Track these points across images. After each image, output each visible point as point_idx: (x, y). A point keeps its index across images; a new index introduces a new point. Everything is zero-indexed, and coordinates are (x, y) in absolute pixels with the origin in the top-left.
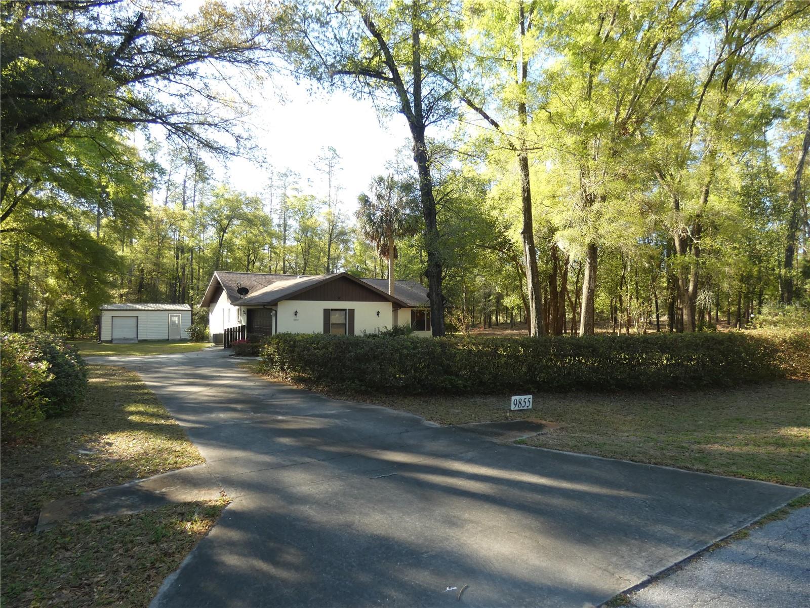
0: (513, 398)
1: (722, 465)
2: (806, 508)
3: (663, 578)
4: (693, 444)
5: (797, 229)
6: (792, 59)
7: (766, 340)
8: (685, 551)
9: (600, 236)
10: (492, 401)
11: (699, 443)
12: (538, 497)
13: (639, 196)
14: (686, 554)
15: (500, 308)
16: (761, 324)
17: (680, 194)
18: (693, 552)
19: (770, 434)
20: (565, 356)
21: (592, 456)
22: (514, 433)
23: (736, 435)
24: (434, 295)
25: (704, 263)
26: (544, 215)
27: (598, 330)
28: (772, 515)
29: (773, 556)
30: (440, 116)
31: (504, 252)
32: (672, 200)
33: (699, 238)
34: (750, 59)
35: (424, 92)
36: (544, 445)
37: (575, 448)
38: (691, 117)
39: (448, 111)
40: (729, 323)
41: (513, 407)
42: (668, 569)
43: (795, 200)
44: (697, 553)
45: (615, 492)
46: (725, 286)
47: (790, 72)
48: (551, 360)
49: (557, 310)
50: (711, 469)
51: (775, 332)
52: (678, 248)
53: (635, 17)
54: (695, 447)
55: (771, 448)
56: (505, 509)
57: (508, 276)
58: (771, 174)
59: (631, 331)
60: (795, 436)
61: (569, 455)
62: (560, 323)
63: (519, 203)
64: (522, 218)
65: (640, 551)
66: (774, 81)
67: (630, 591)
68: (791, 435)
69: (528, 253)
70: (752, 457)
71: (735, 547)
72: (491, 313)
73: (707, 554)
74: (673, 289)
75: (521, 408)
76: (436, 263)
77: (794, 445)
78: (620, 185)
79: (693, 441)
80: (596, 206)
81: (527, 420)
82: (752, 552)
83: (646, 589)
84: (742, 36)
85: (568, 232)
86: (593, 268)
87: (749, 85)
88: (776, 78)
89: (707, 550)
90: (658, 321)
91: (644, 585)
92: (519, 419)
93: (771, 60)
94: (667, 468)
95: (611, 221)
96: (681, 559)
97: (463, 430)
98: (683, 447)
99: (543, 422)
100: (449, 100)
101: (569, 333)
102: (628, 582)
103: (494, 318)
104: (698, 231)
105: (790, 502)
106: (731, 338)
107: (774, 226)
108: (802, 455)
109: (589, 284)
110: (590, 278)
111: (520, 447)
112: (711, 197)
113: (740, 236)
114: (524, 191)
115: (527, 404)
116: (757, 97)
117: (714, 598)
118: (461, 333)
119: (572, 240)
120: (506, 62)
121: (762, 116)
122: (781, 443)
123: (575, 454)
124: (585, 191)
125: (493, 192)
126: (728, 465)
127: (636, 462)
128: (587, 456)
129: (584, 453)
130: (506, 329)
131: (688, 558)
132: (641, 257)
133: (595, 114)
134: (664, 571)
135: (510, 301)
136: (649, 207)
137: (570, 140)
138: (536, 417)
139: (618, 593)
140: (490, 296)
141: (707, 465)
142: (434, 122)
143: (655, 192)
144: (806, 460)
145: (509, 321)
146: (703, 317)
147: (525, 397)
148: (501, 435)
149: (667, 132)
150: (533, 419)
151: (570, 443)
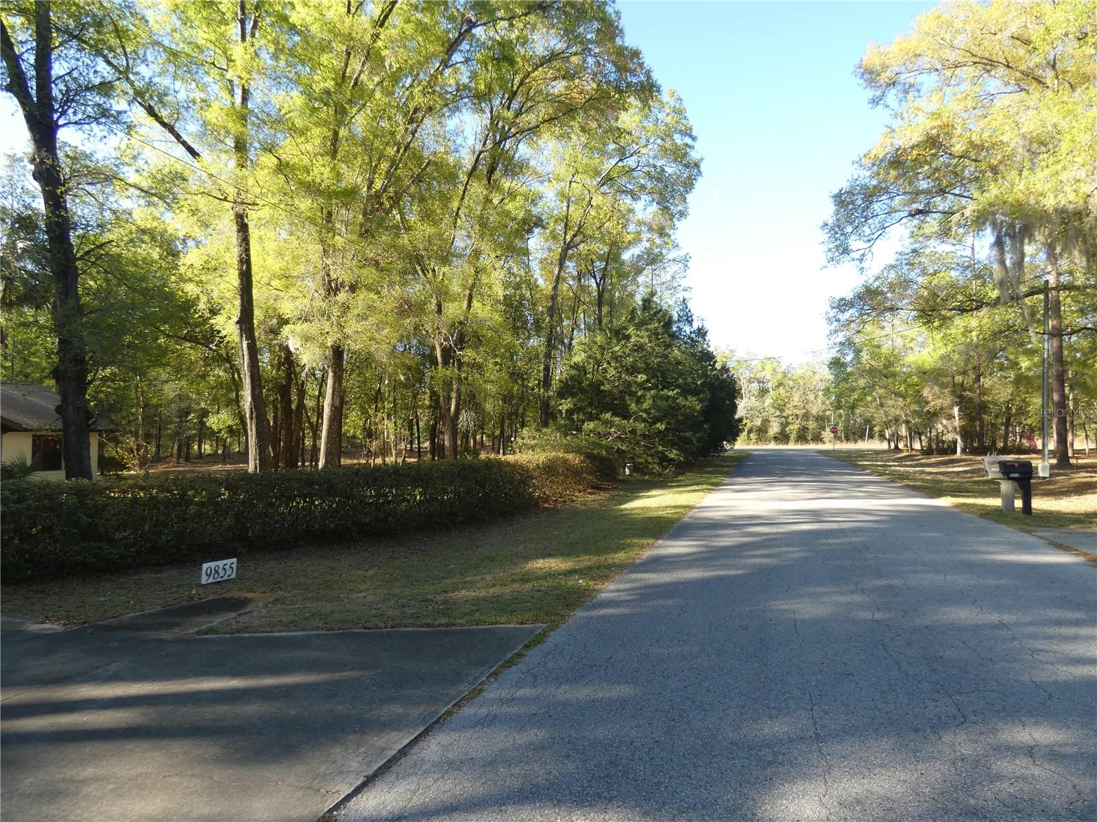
0: (205, 566)
1: (466, 614)
2: (540, 645)
3: (382, 774)
4: (439, 594)
5: (555, 347)
6: (550, 168)
7: (521, 466)
8: (412, 730)
9: (347, 337)
10: (171, 574)
11: (446, 592)
12: (222, 709)
13: (397, 291)
14: (412, 734)
15: (205, 433)
16: (520, 448)
17: (442, 294)
18: (421, 729)
19: (517, 570)
20: (292, 498)
21: (313, 632)
22: (199, 619)
23: (484, 576)
24: (70, 409)
25: (466, 378)
26: (272, 301)
27: (345, 461)
28: (508, 661)
29: (505, 709)
30: (89, 117)
31: (211, 349)
32: (434, 301)
33: (461, 349)
34: (513, 157)
35: (58, 69)
36: (245, 630)
37: (292, 625)
38: (455, 205)
39: (104, 113)
40: (493, 449)
41: (204, 580)
42: (389, 761)
43: (551, 316)
44: (426, 729)
45: (336, 676)
46: (488, 407)
47: (550, 181)
48: (271, 505)
49: (290, 434)
50: (452, 620)
51: (530, 457)
52: (440, 360)
53: (391, 66)
54: (440, 598)
55: (516, 586)
56: (164, 743)
57: (220, 385)
58: (532, 286)
59: (387, 459)
60: (541, 569)
61: (281, 637)
62: (294, 451)
63: (233, 279)
64: (238, 302)
65: (358, 747)
66: (536, 187)
67: (337, 807)
68: (536, 568)
69: (246, 353)
70: (497, 599)
71: (468, 711)
72: (190, 439)
73: (437, 727)
74: (435, 408)
75: (219, 579)
76: (75, 356)
77: (537, 578)
78: (370, 274)
79: (440, 590)
80: (342, 296)
81: (224, 595)
82: (484, 711)
83: (360, 796)
84: (506, 129)
85: (300, 327)
86: (338, 379)
87: (513, 185)
88: (537, 184)
89: (436, 722)
90: (419, 448)
91: (357, 792)
92: (211, 597)
93: (533, 163)
94: (406, 629)
95: (362, 317)
96: (406, 742)
97: (109, 628)
98: (427, 600)
99: (250, 595)
100: (107, 95)
101: (308, 466)
102: (336, 795)
103: (196, 447)
104: (461, 341)
105: (526, 642)
106: (488, 464)
107: (534, 342)
108: (543, 588)
109: (333, 399)
110: (333, 392)
111: (206, 639)
112: (475, 303)
113: (503, 350)
114: (241, 261)
115: (229, 572)
116: (520, 201)
117: (438, 779)
118: (132, 472)
119: (307, 338)
120: (217, 71)
121: (524, 221)
122: (524, 579)
123: (290, 634)
124: (328, 275)
125: (191, 258)
126: (471, 613)
127: (369, 629)
128: (307, 633)
129: (303, 630)
130: (216, 463)
131: (415, 738)
132: (397, 366)
133: (338, 176)
134: (384, 765)
135: (219, 420)
136: (407, 308)
137: (305, 204)
138: (241, 590)
139: (322, 814)
140: (188, 413)
141: (450, 617)
142: (76, 123)
143: (416, 290)
144: (546, 593)
145: (220, 452)
146: (467, 442)
147: (225, 561)
148: (177, 625)
149: (427, 216)
150: (235, 594)
151: (284, 619)
